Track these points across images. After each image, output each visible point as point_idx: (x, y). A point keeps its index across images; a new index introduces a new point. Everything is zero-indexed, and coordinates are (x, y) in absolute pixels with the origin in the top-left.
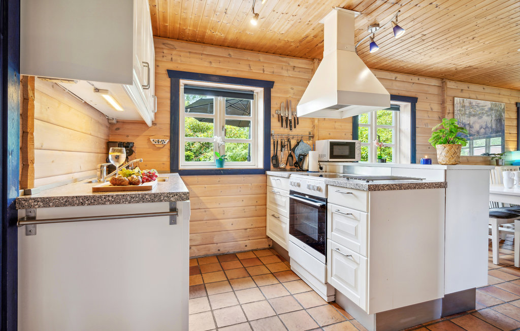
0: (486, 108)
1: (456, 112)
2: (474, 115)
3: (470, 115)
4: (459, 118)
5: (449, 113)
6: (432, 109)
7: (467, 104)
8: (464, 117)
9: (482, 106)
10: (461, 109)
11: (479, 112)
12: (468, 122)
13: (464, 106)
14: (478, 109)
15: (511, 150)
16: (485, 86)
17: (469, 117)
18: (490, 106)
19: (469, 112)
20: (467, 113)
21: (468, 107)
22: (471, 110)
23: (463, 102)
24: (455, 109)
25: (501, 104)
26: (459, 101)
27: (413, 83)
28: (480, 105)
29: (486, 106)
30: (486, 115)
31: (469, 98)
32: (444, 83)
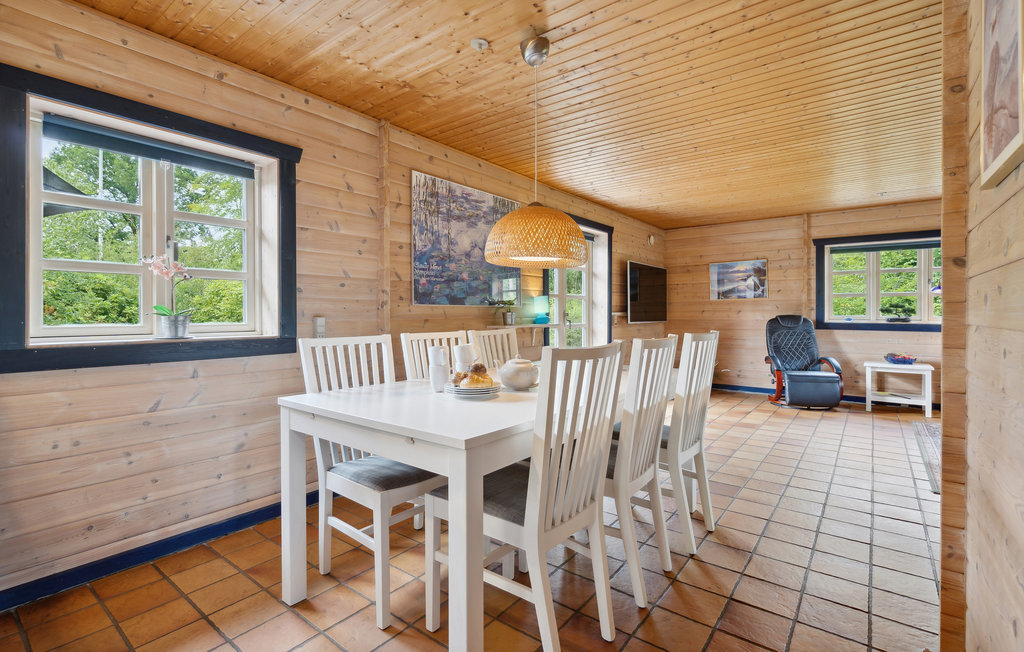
0: (485, 207)
1: (416, 205)
2: (459, 218)
3: (449, 217)
4: (423, 218)
5: (399, 205)
6: (349, 187)
7: (443, 191)
8: (434, 219)
9: (477, 201)
10: (429, 199)
11: (471, 212)
12: (446, 232)
13: (434, 195)
14: (465, 205)
15: (533, 294)
16: (482, 162)
17: (448, 221)
18: (492, 204)
19: (448, 210)
20: (444, 210)
21: (444, 197)
22: (453, 205)
23: (434, 184)
24: (414, 197)
25: (512, 204)
26: (423, 180)
27: (289, 108)
28: (472, 198)
29: (484, 202)
30: (483, 220)
31: (449, 179)
32: (382, 129)
